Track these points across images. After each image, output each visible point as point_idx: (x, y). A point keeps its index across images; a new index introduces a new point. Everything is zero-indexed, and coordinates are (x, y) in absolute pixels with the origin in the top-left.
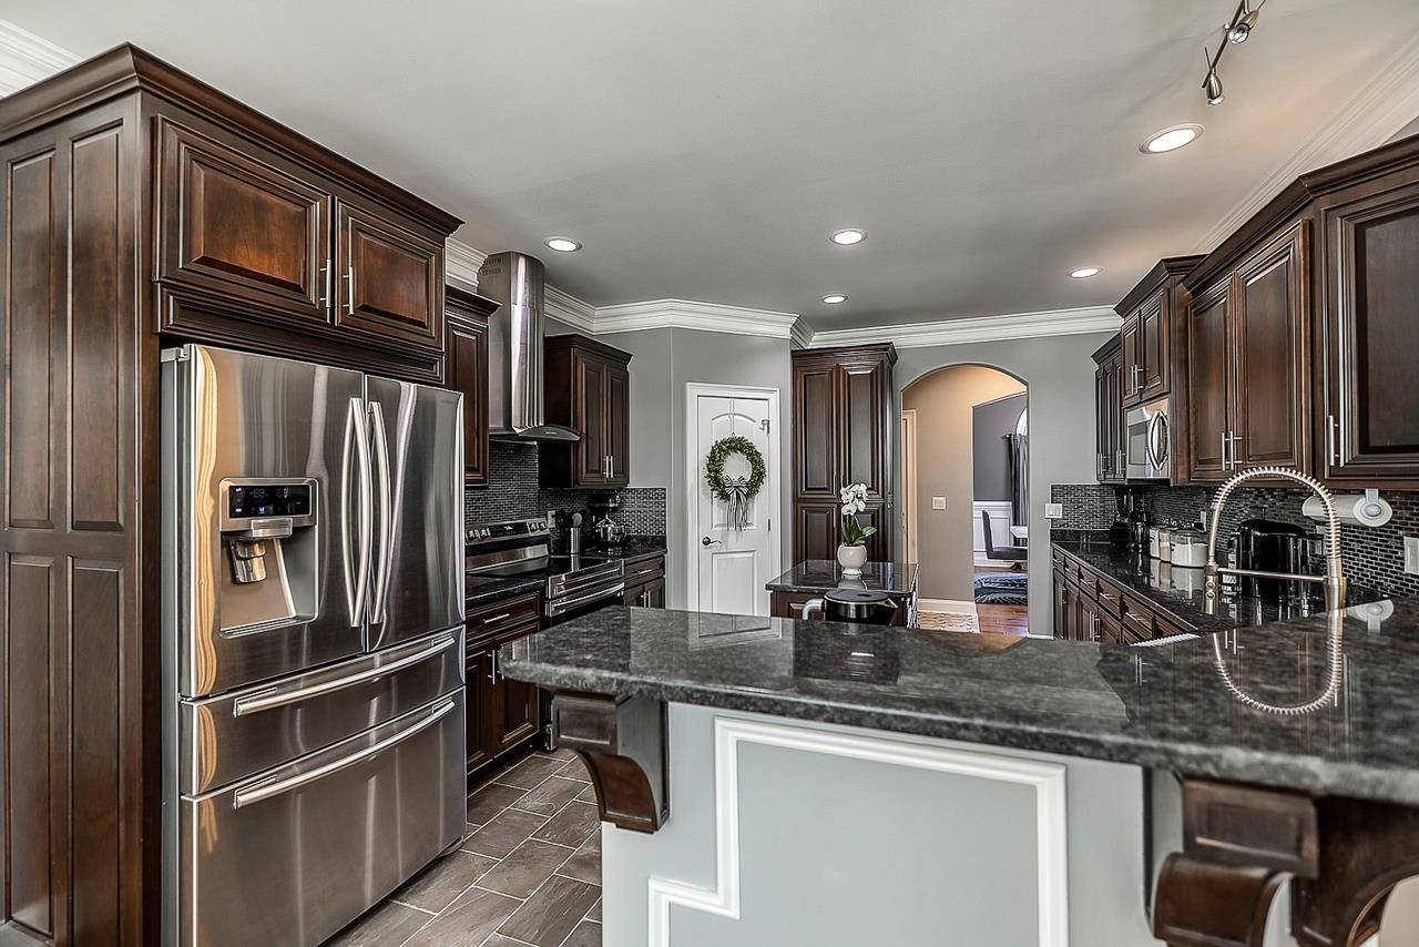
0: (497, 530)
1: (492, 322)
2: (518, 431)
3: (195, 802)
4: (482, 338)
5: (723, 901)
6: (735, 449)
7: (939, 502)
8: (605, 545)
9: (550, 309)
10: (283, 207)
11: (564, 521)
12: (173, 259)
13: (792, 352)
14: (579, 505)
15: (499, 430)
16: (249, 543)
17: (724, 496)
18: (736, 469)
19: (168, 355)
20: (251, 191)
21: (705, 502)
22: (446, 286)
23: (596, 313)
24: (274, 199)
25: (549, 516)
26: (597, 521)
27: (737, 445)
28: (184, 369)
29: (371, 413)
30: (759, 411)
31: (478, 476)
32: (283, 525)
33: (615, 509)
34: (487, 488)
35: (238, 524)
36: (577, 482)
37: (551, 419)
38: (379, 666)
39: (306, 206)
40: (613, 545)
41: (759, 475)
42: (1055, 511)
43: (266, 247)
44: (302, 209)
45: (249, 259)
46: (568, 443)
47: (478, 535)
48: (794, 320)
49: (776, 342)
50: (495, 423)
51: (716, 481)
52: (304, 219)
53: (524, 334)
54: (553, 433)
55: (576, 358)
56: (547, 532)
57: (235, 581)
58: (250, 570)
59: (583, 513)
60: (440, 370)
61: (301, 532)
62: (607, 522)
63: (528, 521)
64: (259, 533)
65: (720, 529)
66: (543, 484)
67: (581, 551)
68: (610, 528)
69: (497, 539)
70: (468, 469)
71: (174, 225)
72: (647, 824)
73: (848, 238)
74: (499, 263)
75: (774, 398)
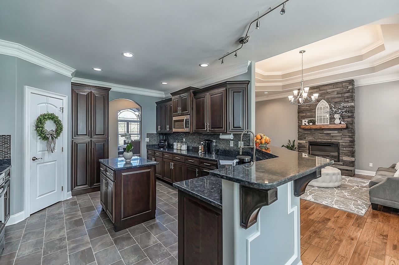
6: (49, 118)
13: (71, 83)
17: (45, 138)
21: (34, 141)
30: (59, 103)
41: (60, 129)
42: (147, 140)
48: (74, 71)
65: (41, 153)
73: (128, 55)
75: (65, 99)
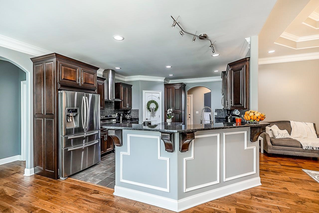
0: (106, 117)
1: (105, 81)
2: (110, 100)
3: (64, 149)
4: (103, 84)
5: (128, 153)
6: (152, 102)
7: (197, 112)
8: (127, 120)
9: (116, 77)
10: (73, 70)
11: (119, 115)
12: (60, 79)
13: (164, 84)
14: (122, 112)
15: (107, 99)
16: (70, 116)
17: (150, 111)
18: (153, 106)
19: (59, 92)
20: (69, 68)
21: (147, 112)
22: (97, 77)
23: (126, 78)
24: (72, 69)
25: (116, 114)
26: (126, 115)
27: (153, 102)
28: (62, 94)
29: (86, 98)
30: (158, 95)
31: (103, 107)
32: (74, 114)
33: (129, 113)
34: (104, 109)
35: (68, 114)
36: (121, 108)
37: (116, 97)
38: (85, 135)
39: (76, 69)
40: (129, 119)
41: (157, 107)
42: (216, 114)
43: (71, 76)
44: (76, 70)
45: (69, 78)
46: (120, 102)
47: (103, 117)
48: (164, 78)
49: (161, 83)
50: (106, 98)
51: (149, 108)
52: (76, 71)
53: (111, 83)
54: (117, 100)
55: (121, 86)
56: (116, 117)
57: (67, 121)
58: (69, 120)
59: (123, 114)
60: (96, 91)
61: (76, 115)
62: (128, 116)
63: (112, 115)
64: (71, 115)
65: (149, 117)
66: (115, 108)
67: (123, 120)
68: (128, 117)
69: (106, 118)
70: (101, 106)
71: (60, 75)
72: (119, 145)
73: (169, 67)
74: (106, 71)
75: (160, 93)
